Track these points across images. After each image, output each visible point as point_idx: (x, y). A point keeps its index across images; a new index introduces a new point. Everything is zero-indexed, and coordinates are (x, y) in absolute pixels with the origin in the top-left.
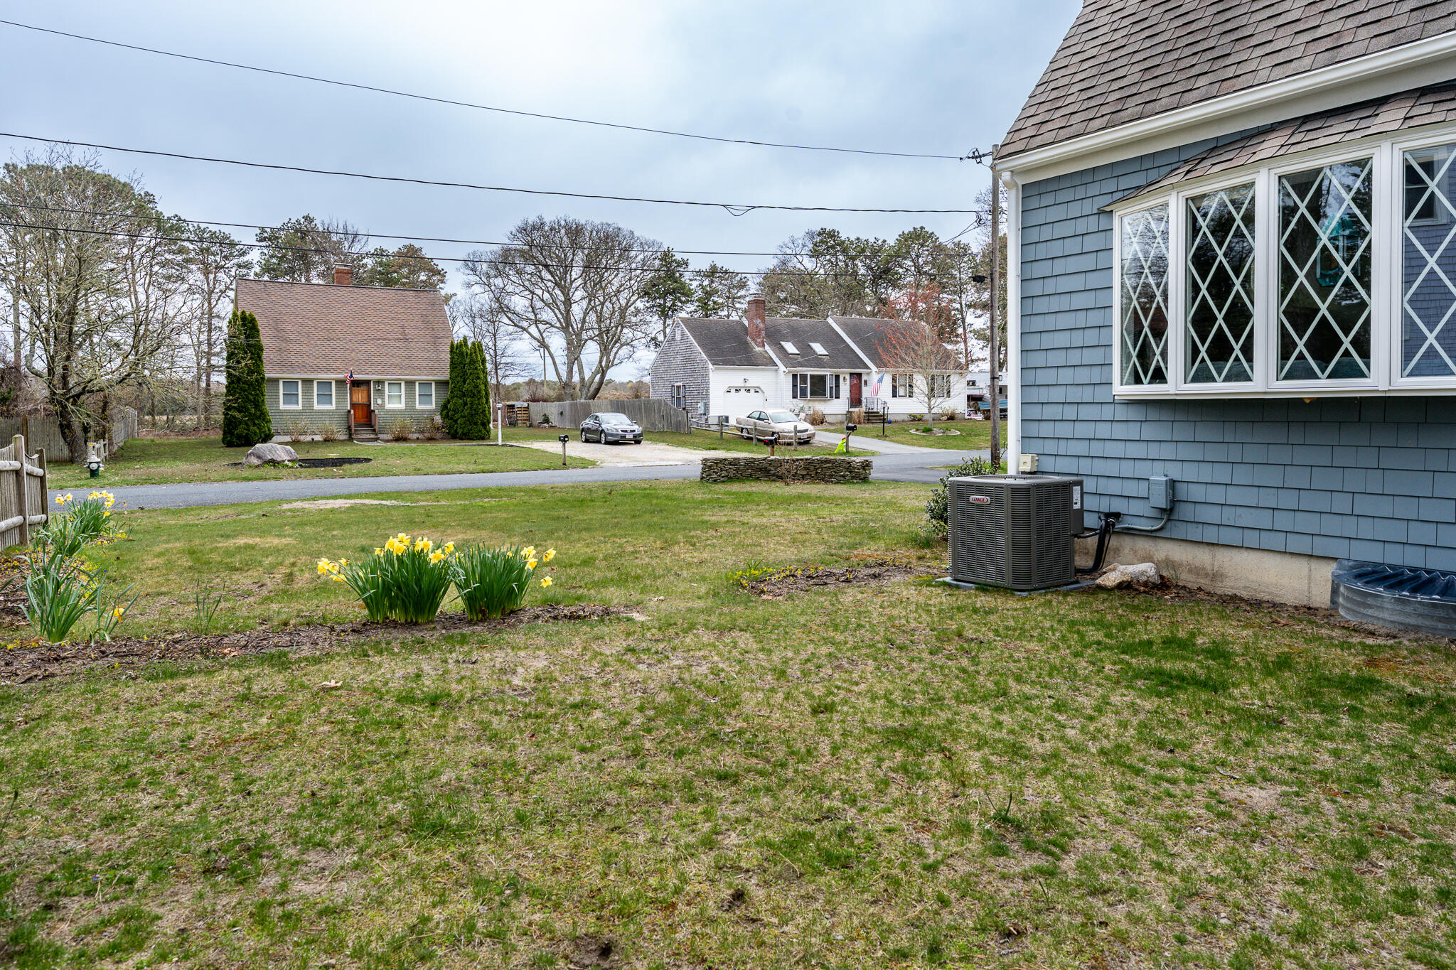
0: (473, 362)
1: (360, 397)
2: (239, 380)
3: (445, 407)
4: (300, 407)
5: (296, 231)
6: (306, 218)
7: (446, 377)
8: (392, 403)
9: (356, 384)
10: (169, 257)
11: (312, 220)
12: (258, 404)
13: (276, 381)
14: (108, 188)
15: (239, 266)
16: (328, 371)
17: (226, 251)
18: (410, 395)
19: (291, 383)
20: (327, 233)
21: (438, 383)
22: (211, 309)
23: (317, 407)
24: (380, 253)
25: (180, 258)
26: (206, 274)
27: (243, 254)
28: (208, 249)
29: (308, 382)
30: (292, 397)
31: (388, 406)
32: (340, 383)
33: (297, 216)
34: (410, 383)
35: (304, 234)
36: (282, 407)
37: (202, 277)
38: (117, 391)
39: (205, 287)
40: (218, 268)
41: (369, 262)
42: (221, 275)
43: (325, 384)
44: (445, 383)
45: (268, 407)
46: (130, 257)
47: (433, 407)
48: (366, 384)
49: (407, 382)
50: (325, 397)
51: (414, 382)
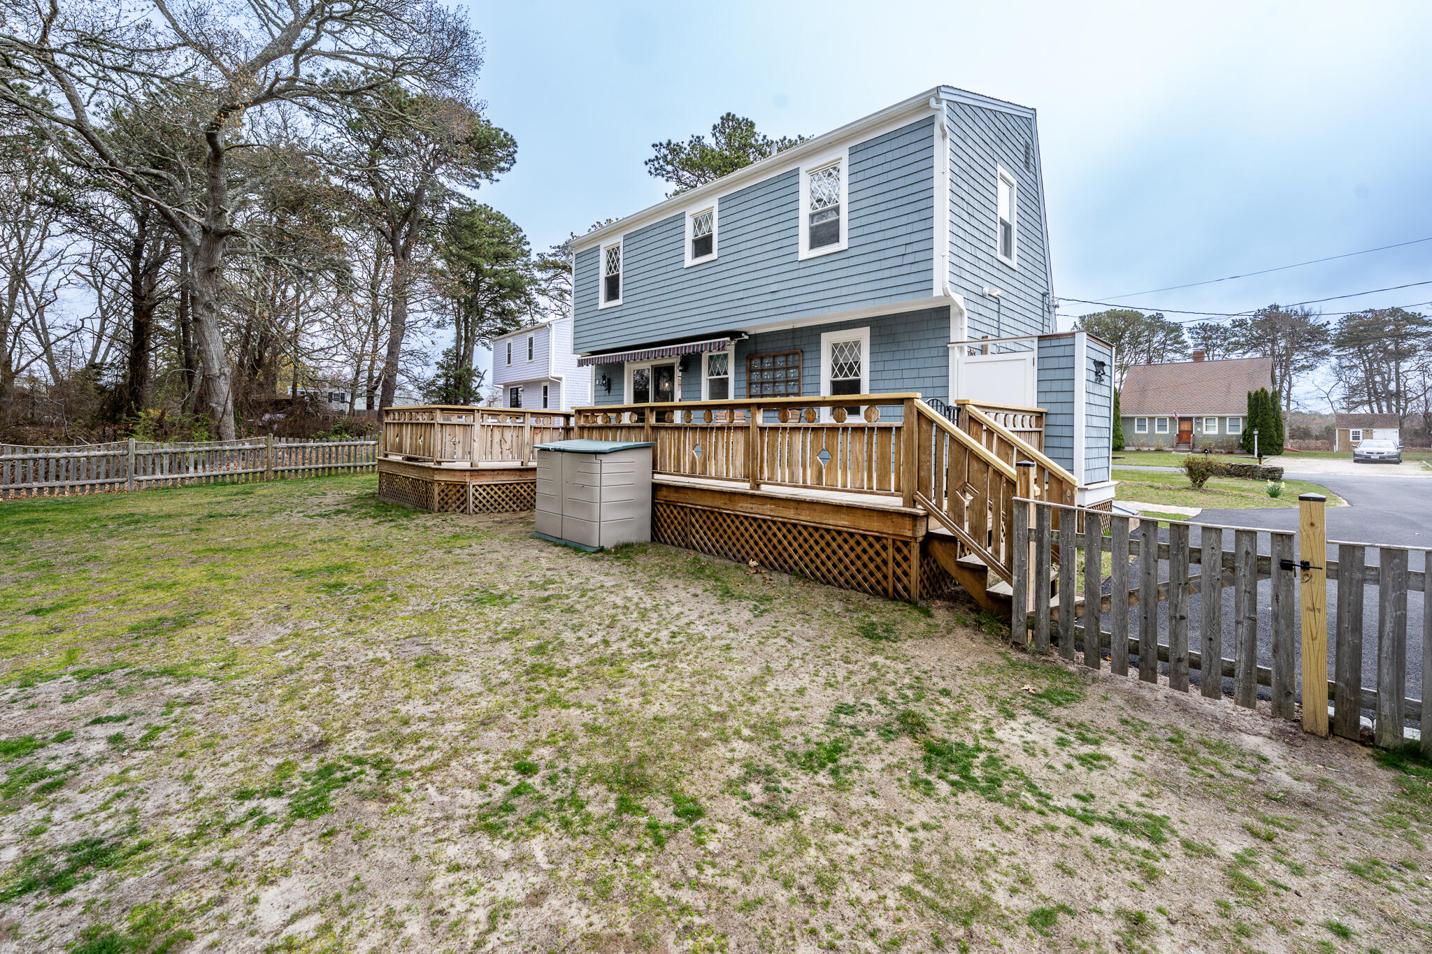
1: (1185, 427)
4: (1147, 432)
8: (1208, 430)
9: (1181, 419)
13: (1133, 418)
16: (1165, 412)
18: (1222, 426)
19: (1142, 420)
21: (1243, 417)
23: (1157, 432)
29: (1151, 419)
30: (1142, 427)
31: (1206, 432)
32: (1172, 419)
34: (1222, 419)
36: (1136, 432)
43: (1162, 420)
47: (1237, 432)
48: (1190, 419)
49: (1220, 418)
50: (1162, 427)
51: (1224, 418)
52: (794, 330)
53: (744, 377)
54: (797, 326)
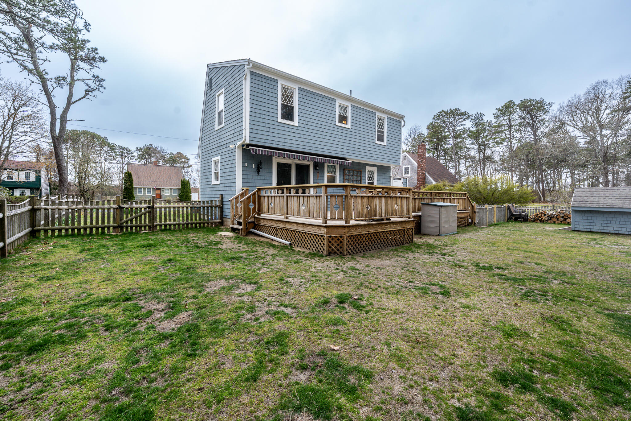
0: (186, 184)
1: (158, 192)
2: (127, 188)
3: (180, 195)
4: (143, 194)
5: (148, 148)
6: (150, 144)
7: (180, 188)
8: (166, 194)
9: (157, 189)
10: (111, 154)
11: (152, 145)
12: (132, 193)
13: (137, 188)
14: (94, 136)
15: (131, 156)
16: (150, 186)
17: (128, 152)
18: (171, 192)
19: (140, 189)
20: (156, 148)
21: (178, 189)
22: (123, 168)
23: (147, 194)
24: (171, 154)
25: (114, 154)
26: (122, 158)
27: (133, 153)
28: (123, 152)
29: (145, 188)
30: (140, 192)
31: (165, 194)
32: (153, 189)
33: (147, 144)
34: (171, 189)
35: (150, 149)
36: (138, 194)
37: (121, 159)
38: (97, 190)
39: (122, 162)
40: (126, 156)
41: (168, 156)
42: (126, 159)
43: (149, 189)
44: (180, 189)
45: (134, 194)
46: (100, 154)
47: (177, 195)
48: (160, 189)
49: (170, 189)
50: (149, 192)
51: (172, 189)
52: (359, 163)
53: (342, 177)
54: (360, 162)
